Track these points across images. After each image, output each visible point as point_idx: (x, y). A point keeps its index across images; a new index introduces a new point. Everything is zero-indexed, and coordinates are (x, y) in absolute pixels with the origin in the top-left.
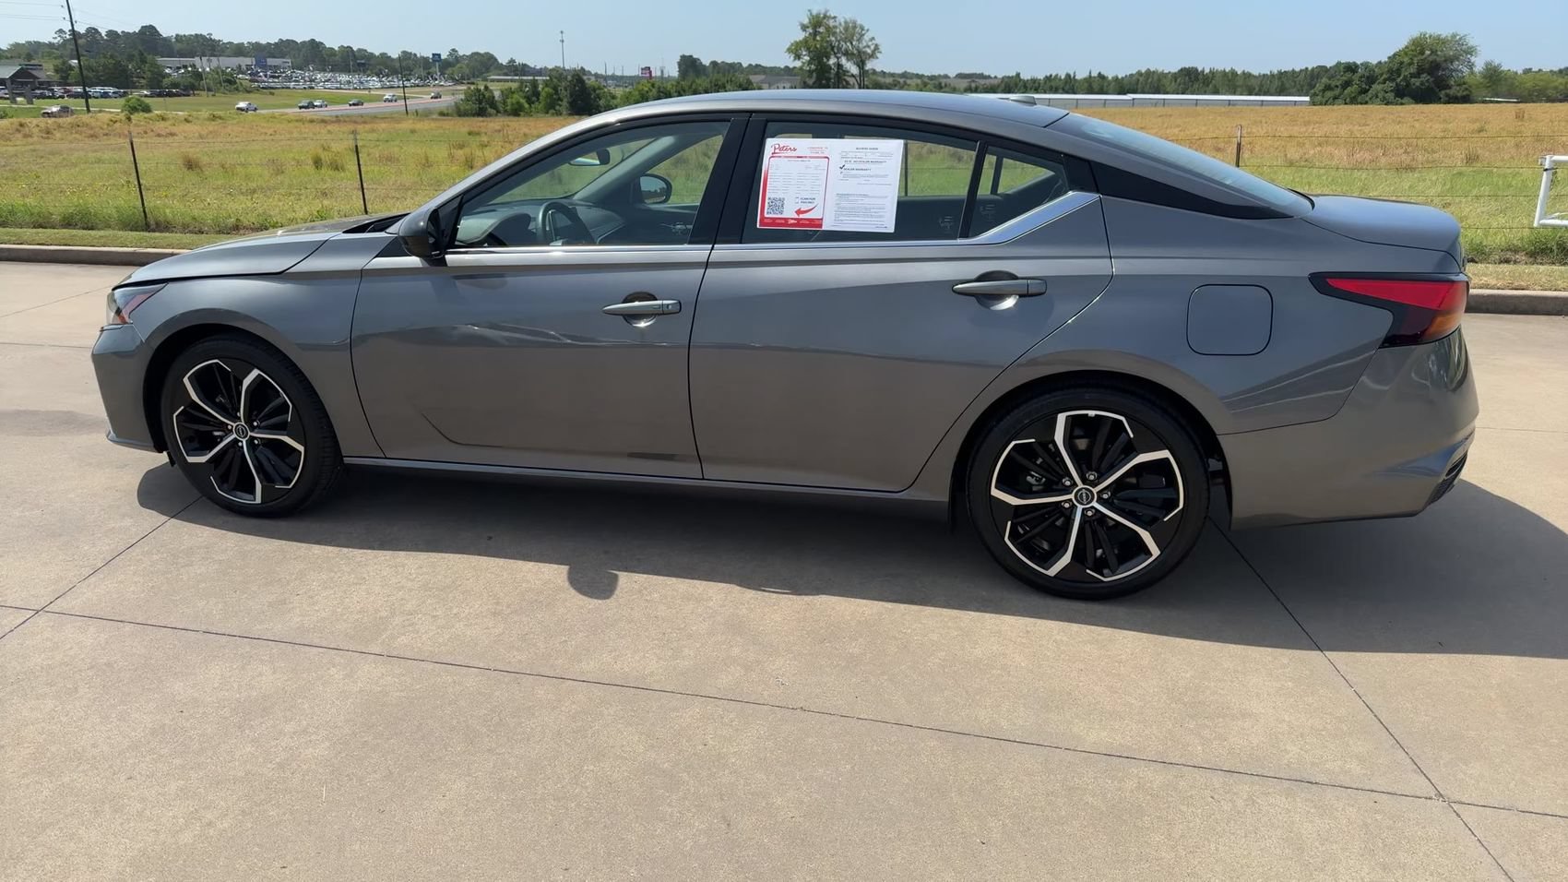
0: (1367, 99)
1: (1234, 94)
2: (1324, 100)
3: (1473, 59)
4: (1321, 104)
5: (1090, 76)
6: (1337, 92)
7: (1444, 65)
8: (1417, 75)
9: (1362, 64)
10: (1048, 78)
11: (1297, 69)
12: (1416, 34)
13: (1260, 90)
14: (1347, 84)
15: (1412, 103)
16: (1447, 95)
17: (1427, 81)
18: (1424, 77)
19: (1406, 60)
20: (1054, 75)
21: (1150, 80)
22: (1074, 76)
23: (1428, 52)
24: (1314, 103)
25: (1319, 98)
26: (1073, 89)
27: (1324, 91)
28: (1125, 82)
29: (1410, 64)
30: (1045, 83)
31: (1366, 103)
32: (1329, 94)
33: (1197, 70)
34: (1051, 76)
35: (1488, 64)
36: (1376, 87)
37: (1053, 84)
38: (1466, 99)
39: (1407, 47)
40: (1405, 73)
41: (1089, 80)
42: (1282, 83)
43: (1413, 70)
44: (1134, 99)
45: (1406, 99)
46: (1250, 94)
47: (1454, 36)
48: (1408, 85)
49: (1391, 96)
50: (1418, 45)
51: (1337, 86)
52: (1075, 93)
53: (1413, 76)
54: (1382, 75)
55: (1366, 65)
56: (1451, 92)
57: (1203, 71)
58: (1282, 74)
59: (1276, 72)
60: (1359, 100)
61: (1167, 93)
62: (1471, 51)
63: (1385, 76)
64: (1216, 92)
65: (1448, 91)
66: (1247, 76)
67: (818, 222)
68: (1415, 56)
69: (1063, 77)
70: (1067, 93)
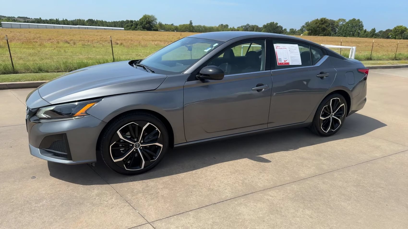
0: (137, 29)
1: (104, 26)
2: (128, 29)
3: (157, 21)
4: (127, 30)
5: (63, 20)
6: (130, 27)
7: (151, 22)
8: (146, 24)
9: (134, 21)
10: (51, 20)
11: (118, 21)
12: (144, 14)
13: (110, 26)
14: (132, 25)
15: (147, 31)
16: (153, 29)
17: (149, 25)
18: (148, 25)
19: (143, 20)
20: (52, 19)
21: (81, 22)
22: (59, 20)
23: (147, 19)
24: (125, 30)
25: (126, 29)
26: (59, 23)
27: (127, 27)
28: (74, 22)
29: (144, 21)
30: (50, 21)
31: (137, 30)
32: (128, 28)
33: (93, 20)
34: (51, 19)
35: (159, 22)
36: (138, 26)
37: (52, 21)
38: (157, 30)
39: (143, 17)
40: (144, 24)
41: (63, 21)
42: (115, 24)
43: (145, 23)
44: (79, 27)
45: (145, 30)
46: (108, 27)
47: (152, 15)
48: (145, 26)
49: (142, 29)
50: (145, 17)
51: (130, 26)
52: (60, 24)
53: (145, 24)
54: (139, 24)
55: (135, 21)
56: (154, 28)
57: (94, 20)
58: (114, 22)
59: (113, 22)
60: (135, 29)
61: (86, 26)
62: (156, 19)
63: (140, 24)
64: (99, 26)
65: (153, 28)
66: (106, 22)
67: (288, 63)
68: (145, 20)
69: (55, 20)
70: (58, 24)
